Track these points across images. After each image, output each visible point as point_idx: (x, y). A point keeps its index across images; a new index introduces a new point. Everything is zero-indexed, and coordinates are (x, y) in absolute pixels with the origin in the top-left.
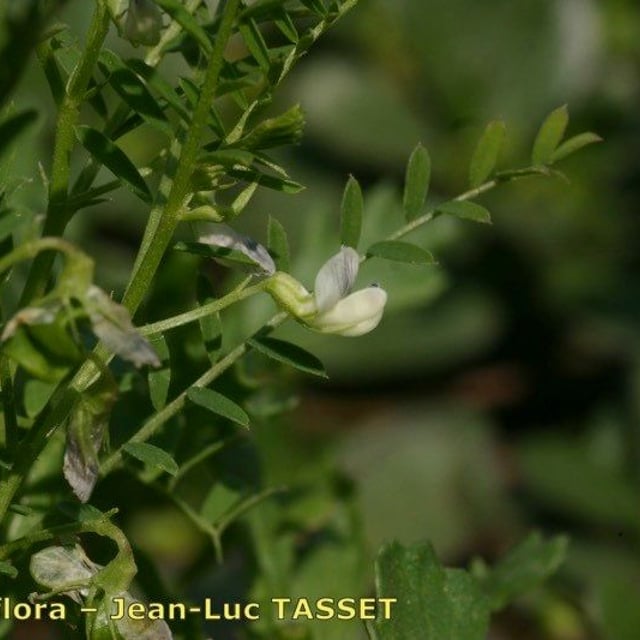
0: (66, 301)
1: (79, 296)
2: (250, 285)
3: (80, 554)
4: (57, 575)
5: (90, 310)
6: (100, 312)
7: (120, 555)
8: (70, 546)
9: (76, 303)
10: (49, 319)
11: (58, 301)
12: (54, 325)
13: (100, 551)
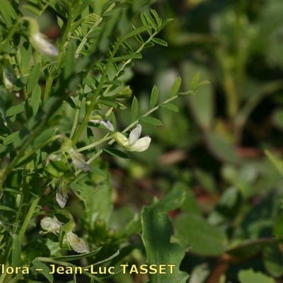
0: (64, 153)
1: (67, 151)
2: (108, 136)
3: (55, 219)
4: (49, 226)
5: (71, 156)
6: (74, 156)
7: (70, 221)
8: (52, 217)
9: (66, 154)
10: (59, 159)
11: (61, 153)
12: (61, 161)
13: (63, 219)
